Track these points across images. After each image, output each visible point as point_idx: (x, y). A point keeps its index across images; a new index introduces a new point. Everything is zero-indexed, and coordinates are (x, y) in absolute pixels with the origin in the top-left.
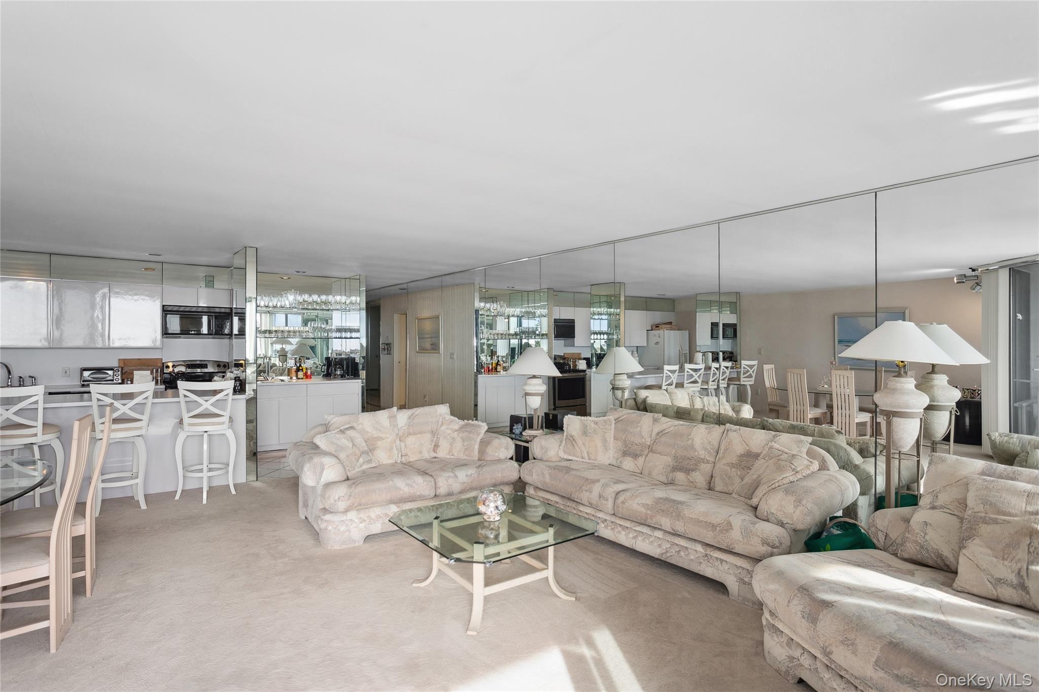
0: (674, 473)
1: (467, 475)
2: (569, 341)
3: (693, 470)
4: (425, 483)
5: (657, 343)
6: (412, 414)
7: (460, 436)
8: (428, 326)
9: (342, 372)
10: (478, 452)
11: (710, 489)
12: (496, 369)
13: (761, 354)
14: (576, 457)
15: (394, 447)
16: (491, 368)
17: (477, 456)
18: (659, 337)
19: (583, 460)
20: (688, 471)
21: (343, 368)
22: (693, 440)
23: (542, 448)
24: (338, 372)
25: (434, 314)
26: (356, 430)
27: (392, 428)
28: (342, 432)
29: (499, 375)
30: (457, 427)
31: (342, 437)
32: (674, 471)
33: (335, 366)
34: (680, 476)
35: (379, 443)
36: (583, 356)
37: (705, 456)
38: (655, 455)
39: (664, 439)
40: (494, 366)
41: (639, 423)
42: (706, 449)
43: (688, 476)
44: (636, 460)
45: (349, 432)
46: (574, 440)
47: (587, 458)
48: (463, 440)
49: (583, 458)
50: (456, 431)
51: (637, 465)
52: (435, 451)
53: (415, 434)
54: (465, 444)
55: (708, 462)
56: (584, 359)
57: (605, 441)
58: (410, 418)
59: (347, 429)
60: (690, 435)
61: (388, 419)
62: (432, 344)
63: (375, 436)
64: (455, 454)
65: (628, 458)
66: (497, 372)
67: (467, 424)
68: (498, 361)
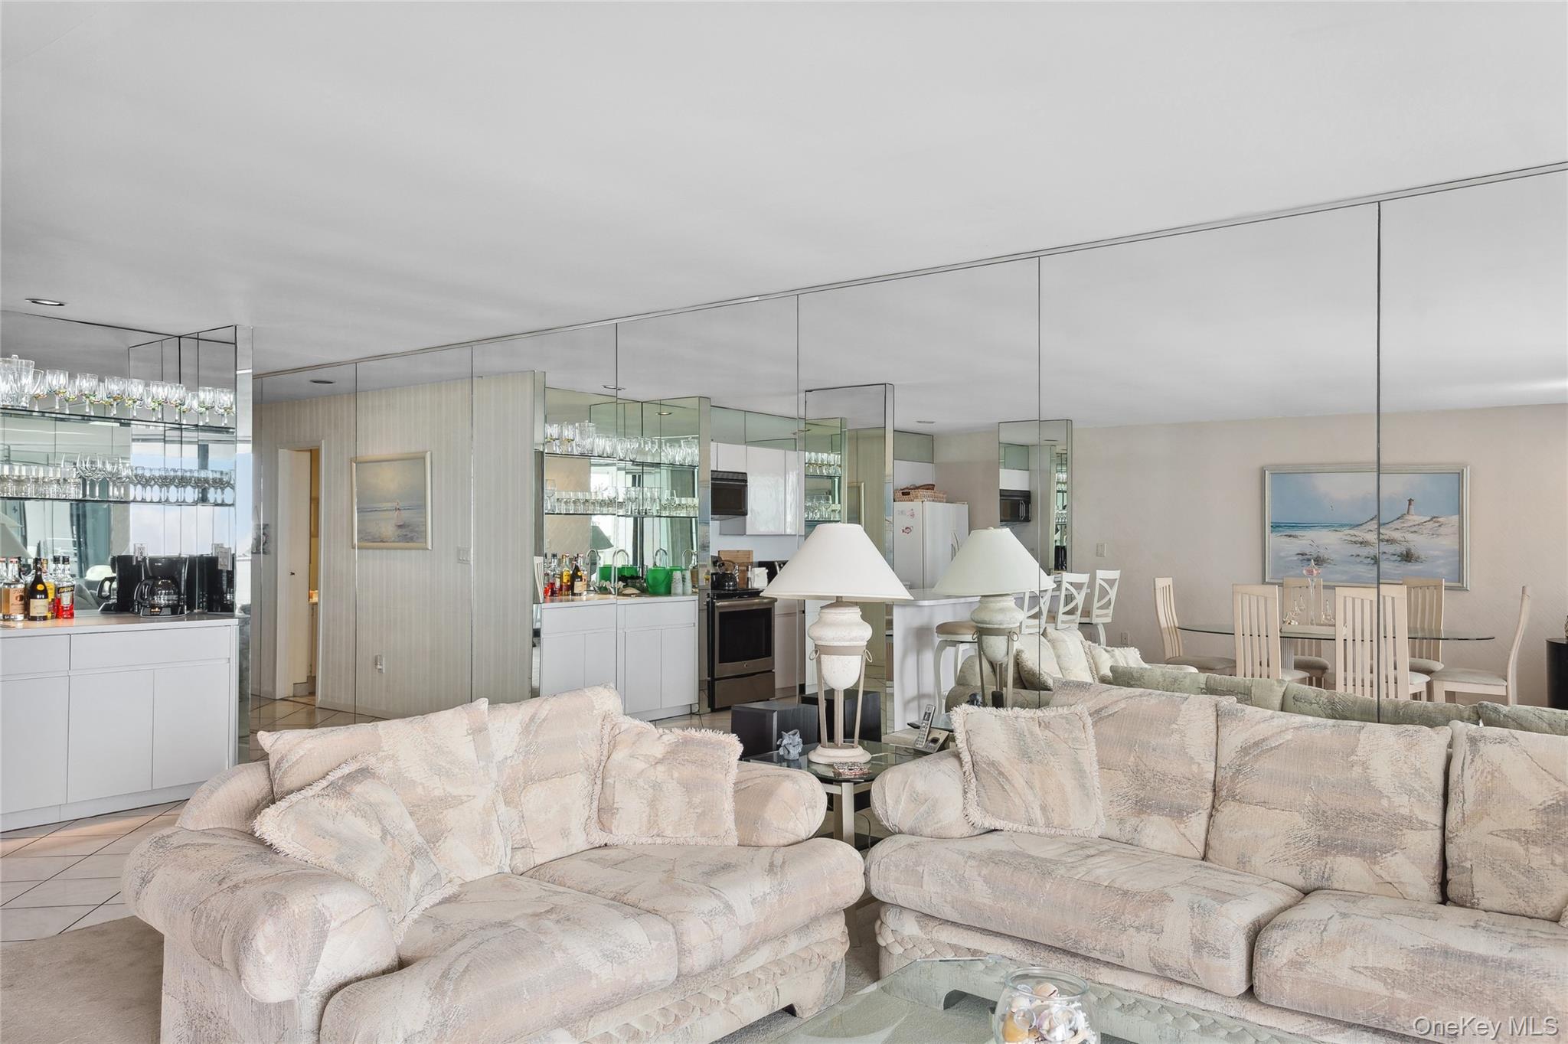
0: (1329, 859)
1: (754, 902)
2: (733, 521)
3: (1385, 850)
4: (655, 944)
5: (907, 530)
6: (532, 719)
7: (676, 775)
8: (389, 481)
9: (175, 597)
10: (736, 819)
11: (1445, 899)
12: (571, 587)
13: (1102, 555)
14: (1015, 821)
15: (495, 823)
16: (558, 584)
17: (735, 833)
18: (913, 515)
19: (1031, 829)
20: (1371, 853)
21: (178, 585)
22: (1365, 766)
23: (916, 799)
24: (162, 599)
25: (413, 450)
26: (379, 778)
27: (482, 763)
28: (340, 789)
29: (581, 603)
30: (658, 751)
31: (344, 808)
32: (1326, 853)
33: (150, 582)
34: (1349, 869)
35: (451, 817)
36: (756, 558)
37: (1411, 811)
38: (1249, 809)
39: (1266, 765)
40: (565, 580)
41: (1173, 720)
42: (1410, 792)
43: (1377, 868)
44: (1182, 822)
45: (358, 789)
46: (1001, 773)
47: (1041, 821)
48: (688, 787)
49: (1030, 823)
50: (659, 762)
51: (1188, 834)
52: (603, 827)
53: (544, 778)
54: (697, 800)
55: (1423, 826)
56: (761, 564)
57: (1080, 773)
58: (526, 730)
59: (351, 777)
60: (1353, 752)
61: (470, 738)
62: (400, 526)
63: (438, 793)
64: (669, 832)
65: (1155, 818)
66: (574, 594)
67: (686, 742)
68: (577, 569)
